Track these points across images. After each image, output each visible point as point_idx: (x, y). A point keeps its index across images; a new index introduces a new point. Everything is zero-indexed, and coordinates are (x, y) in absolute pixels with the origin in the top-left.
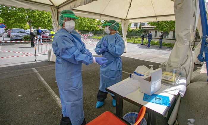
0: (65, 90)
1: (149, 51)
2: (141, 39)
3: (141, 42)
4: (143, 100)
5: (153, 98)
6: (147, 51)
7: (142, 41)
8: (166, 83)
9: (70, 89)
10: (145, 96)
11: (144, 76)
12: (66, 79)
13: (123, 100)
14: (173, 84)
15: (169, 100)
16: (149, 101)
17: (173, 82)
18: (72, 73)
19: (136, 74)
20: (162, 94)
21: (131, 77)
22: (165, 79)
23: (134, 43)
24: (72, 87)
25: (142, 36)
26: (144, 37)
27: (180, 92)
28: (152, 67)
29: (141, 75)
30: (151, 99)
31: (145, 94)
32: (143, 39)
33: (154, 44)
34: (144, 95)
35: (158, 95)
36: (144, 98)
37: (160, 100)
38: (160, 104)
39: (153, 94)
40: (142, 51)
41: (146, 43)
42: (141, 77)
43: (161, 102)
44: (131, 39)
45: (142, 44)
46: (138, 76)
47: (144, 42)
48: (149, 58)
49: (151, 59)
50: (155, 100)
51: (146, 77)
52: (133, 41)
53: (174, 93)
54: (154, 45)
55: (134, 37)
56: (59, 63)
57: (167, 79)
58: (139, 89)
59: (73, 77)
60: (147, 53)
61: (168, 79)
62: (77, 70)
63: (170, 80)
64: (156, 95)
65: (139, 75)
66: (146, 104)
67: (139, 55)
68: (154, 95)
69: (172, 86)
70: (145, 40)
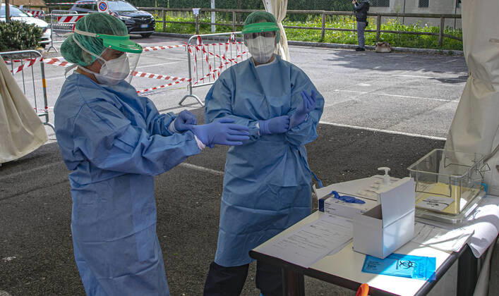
0: (117, 274)
1: (392, 84)
2: (352, 24)
3: (352, 36)
4: (363, 270)
5: (391, 263)
6: (383, 84)
7: (361, 31)
8: (434, 219)
9: (133, 268)
10: (368, 262)
11: (364, 202)
12: (115, 239)
13: (306, 277)
14: (454, 220)
15: (435, 265)
16: (378, 273)
17: (454, 215)
18: (131, 216)
19: (339, 197)
20: (416, 253)
21: (323, 211)
22: (429, 207)
23: (321, 44)
24: (137, 261)
25: (358, 10)
26: (366, 15)
27: (472, 245)
28: (386, 172)
29: (354, 201)
30: (385, 268)
31: (367, 255)
32: (363, 23)
33: (416, 42)
34: (366, 259)
35: (405, 255)
36: (366, 266)
37: (410, 266)
38: (410, 277)
39: (392, 254)
40: (363, 84)
41: (378, 38)
42: (356, 206)
43: (411, 271)
44: (308, 24)
45: (358, 49)
46: (347, 205)
47: (367, 36)
48: (395, 116)
49: (401, 124)
50: (397, 268)
51: (369, 205)
52: (318, 35)
53: (453, 246)
54: (418, 46)
55: (318, 14)
56: (84, 192)
57: (435, 208)
58: (352, 245)
59: (136, 230)
60: (384, 94)
61: (440, 208)
62: (145, 205)
63: (445, 211)
64: (401, 256)
65: (347, 201)
66: (370, 279)
67: (347, 106)
68: (393, 256)
69: (450, 226)
70: (375, 28)
